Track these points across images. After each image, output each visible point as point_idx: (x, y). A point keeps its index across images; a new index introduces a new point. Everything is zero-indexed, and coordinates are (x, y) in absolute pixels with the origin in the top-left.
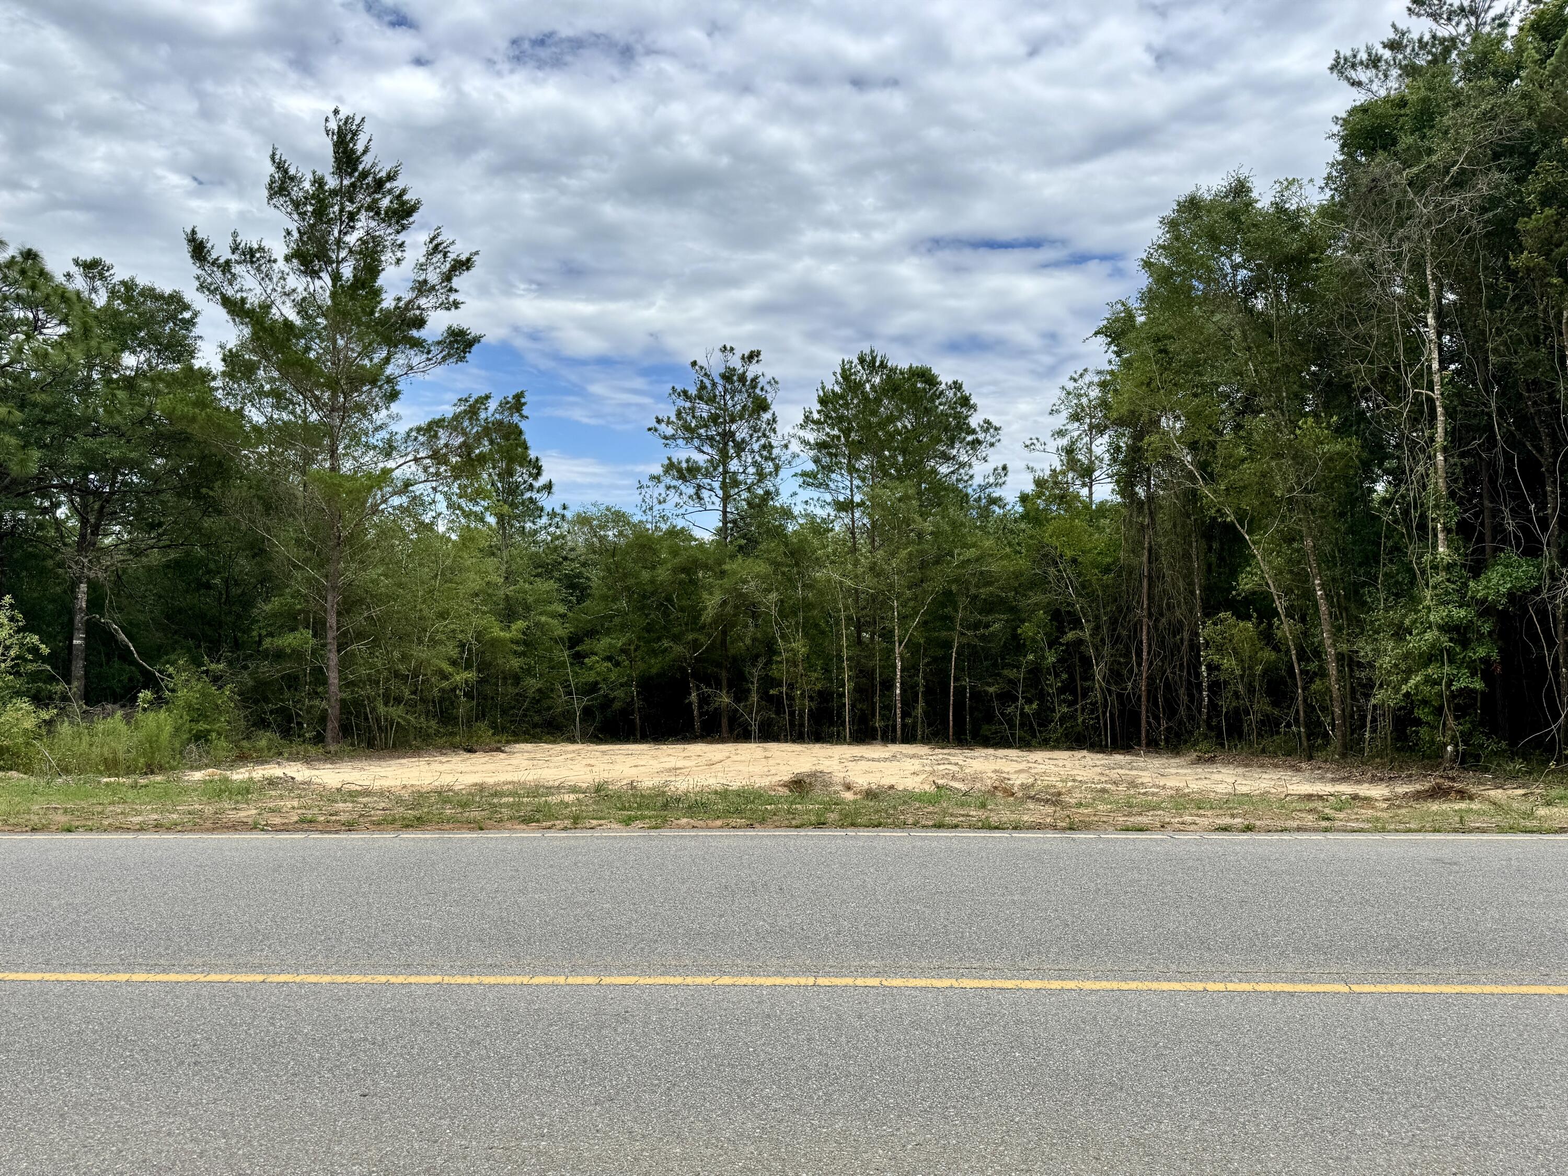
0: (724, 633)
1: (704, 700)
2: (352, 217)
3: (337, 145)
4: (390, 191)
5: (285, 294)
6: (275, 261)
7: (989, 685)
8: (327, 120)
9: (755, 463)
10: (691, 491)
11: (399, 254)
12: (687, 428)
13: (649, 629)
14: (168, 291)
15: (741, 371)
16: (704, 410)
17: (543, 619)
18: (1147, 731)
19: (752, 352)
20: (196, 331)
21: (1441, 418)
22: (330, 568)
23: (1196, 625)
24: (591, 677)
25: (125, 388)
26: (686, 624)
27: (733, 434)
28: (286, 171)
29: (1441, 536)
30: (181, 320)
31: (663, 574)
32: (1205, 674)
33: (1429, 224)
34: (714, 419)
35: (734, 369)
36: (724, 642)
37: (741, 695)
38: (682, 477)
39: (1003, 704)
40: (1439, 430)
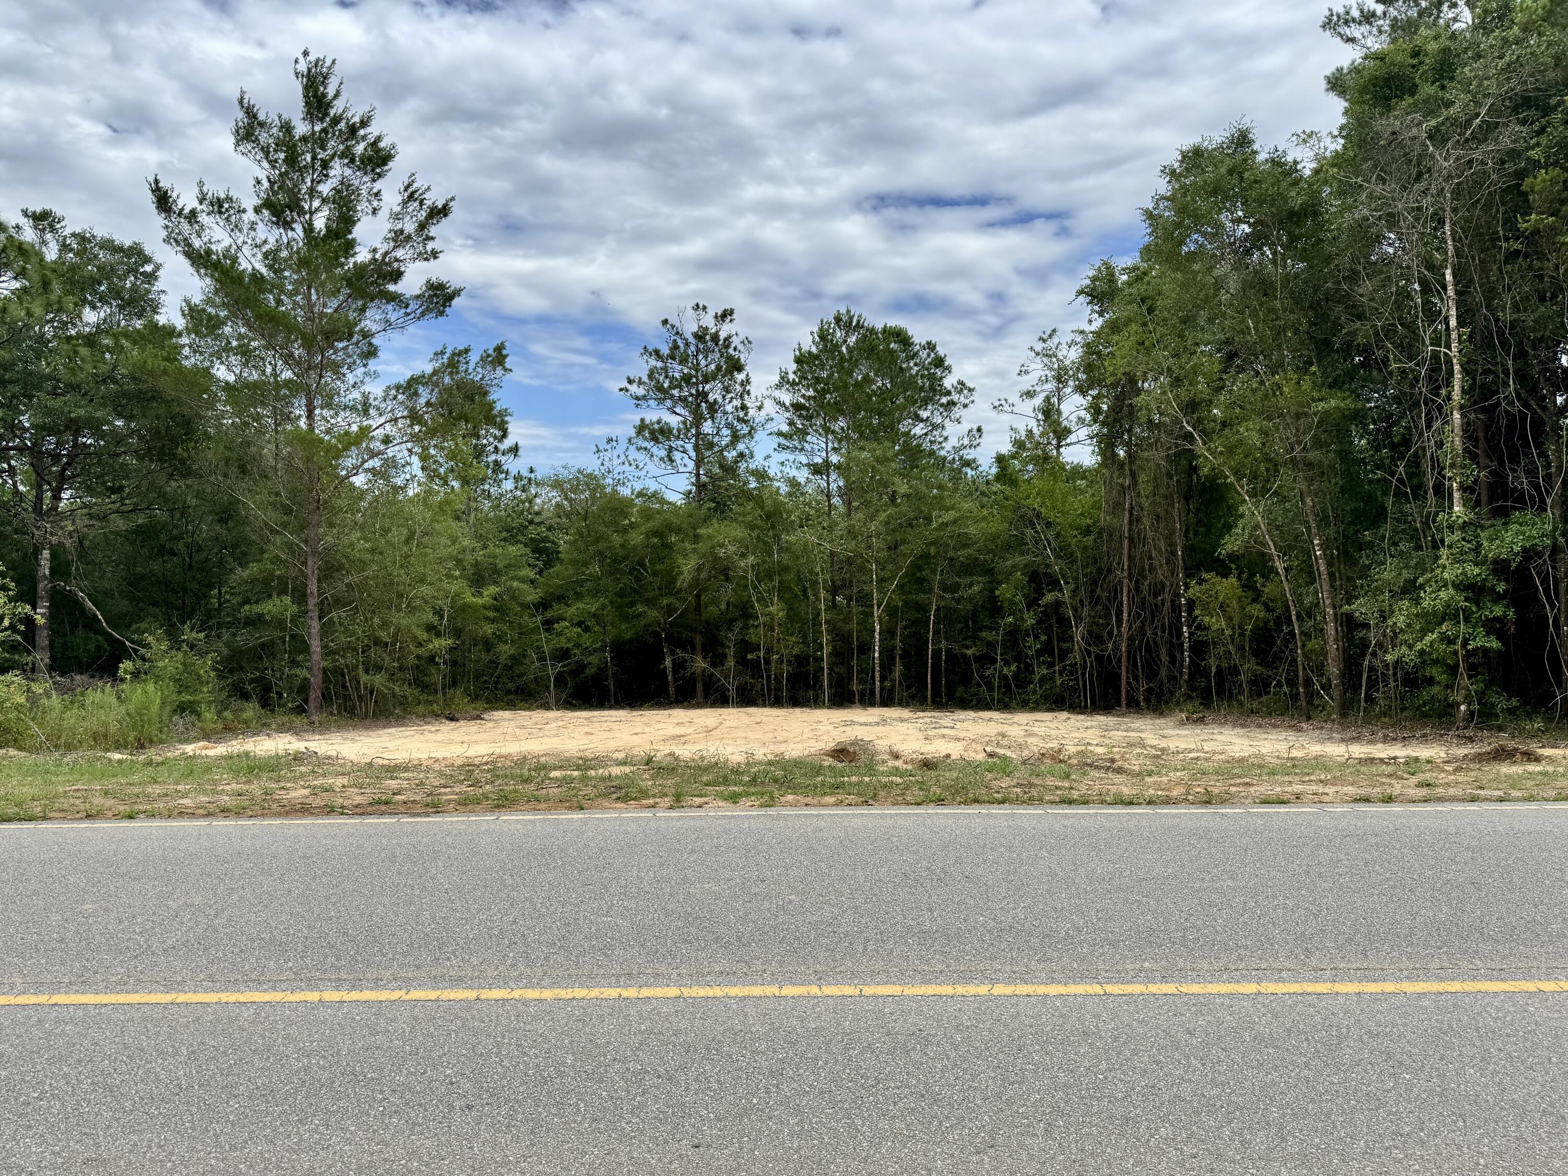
0: (698, 597)
1: (679, 665)
2: (325, 165)
3: (306, 88)
4: (364, 138)
5: (256, 246)
6: (244, 211)
7: (967, 647)
8: (296, 61)
9: (729, 426)
10: (663, 453)
11: (375, 203)
12: (660, 388)
13: (621, 594)
14: (127, 243)
15: (713, 331)
16: (677, 370)
17: (515, 584)
18: (1128, 692)
19: (725, 311)
20: (159, 285)
21: (1458, 376)
22: (310, 533)
23: (1178, 586)
24: (563, 643)
25: (85, 345)
26: (660, 589)
27: (705, 395)
28: (255, 117)
29: (1456, 495)
30: (142, 274)
31: (636, 538)
32: (1186, 635)
33: (1449, 177)
34: (687, 379)
35: (707, 329)
36: (698, 606)
37: (718, 660)
38: (655, 439)
39: (982, 666)
40: (1456, 388)
